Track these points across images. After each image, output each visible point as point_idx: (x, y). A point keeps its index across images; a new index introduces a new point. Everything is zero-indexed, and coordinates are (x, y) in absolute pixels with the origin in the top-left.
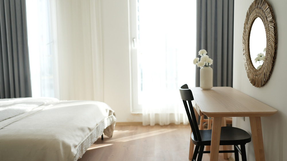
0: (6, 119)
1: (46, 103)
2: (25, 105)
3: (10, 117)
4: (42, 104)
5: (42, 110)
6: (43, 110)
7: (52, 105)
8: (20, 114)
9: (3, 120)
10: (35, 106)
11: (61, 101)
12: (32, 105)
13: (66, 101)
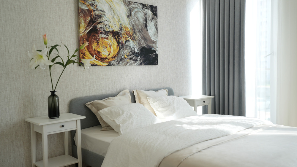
0: (207, 140)
1: (255, 126)
2: (231, 126)
3: (212, 138)
4: (250, 127)
5: (248, 135)
6: (250, 134)
7: (261, 130)
8: (223, 136)
9: (204, 141)
10: (242, 128)
11: (275, 126)
12: (239, 127)
13: (282, 126)
